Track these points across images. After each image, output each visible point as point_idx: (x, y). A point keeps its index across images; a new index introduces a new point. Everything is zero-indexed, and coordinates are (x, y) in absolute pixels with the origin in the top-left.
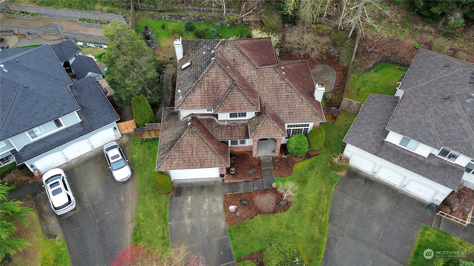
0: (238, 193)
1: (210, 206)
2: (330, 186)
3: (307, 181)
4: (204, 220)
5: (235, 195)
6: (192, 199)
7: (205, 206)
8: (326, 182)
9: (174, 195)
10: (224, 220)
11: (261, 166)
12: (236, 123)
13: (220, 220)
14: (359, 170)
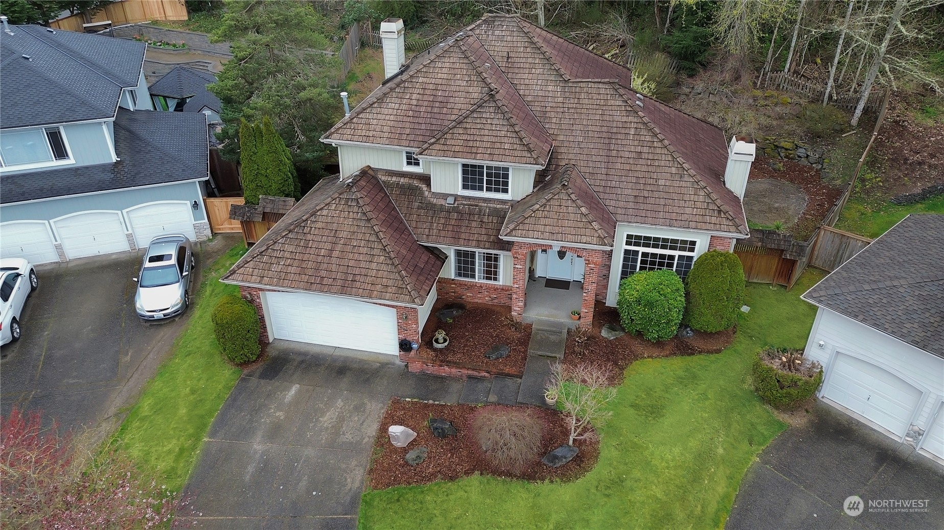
0: (436, 403)
1: (341, 419)
2: (745, 446)
3: (664, 411)
4: (306, 453)
5: (427, 406)
6: (299, 392)
7: (328, 419)
8: (733, 430)
9: (257, 374)
10: (366, 466)
11: (526, 346)
12: (477, 206)
13: (354, 463)
14: (859, 422)
